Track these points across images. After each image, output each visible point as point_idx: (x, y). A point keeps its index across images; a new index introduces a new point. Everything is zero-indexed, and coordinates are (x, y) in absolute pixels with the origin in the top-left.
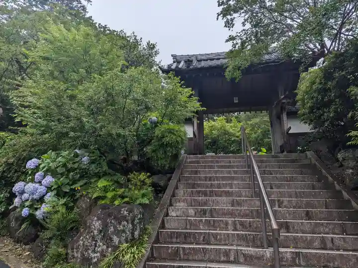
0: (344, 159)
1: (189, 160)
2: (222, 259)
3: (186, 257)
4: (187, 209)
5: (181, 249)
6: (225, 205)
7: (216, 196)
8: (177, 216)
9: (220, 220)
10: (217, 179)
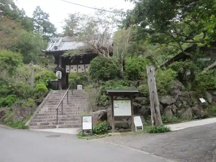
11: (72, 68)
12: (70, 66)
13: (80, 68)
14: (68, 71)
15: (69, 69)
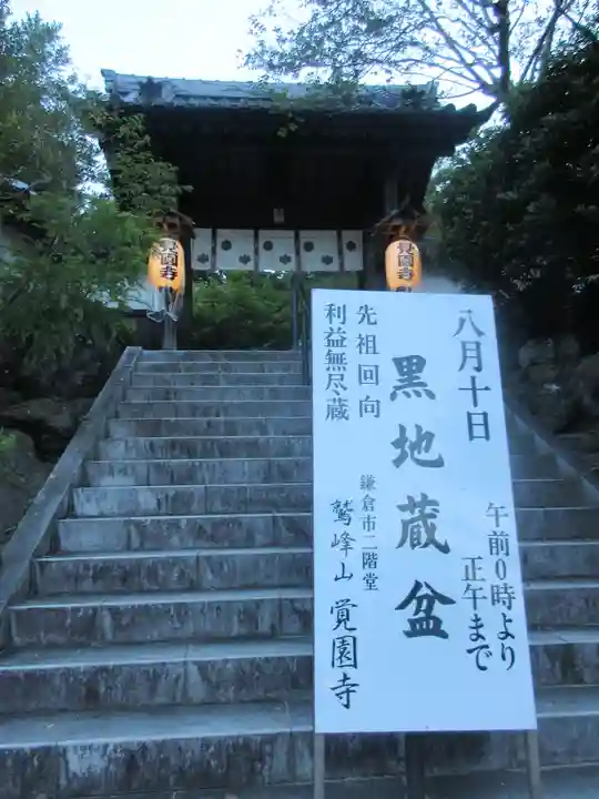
0: (533, 363)
1: (146, 363)
2: (236, 630)
3: (121, 637)
4: (133, 493)
5: (106, 613)
6: (246, 478)
7: (222, 455)
8: (102, 515)
9: (233, 521)
10: (226, 409)
11: (227, 245)
12: (214, 236)
13: (268, 246)
14: (203, 259)
15: (208, 251)
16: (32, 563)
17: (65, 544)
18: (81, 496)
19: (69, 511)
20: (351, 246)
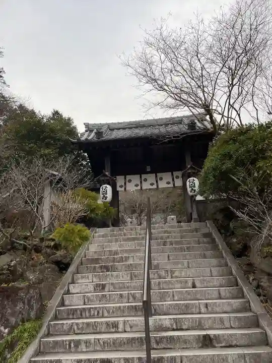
1: (97, 234)
4: (87, 286)
6: (124, 279)
8: (77, 293)
11: (130, 181)
12: (125, 178)
13: (146, 180)
14: (121, 187)
15: (123, 184)
16: (56, 310)
17: (67, 303)
18: (71, 286)
19: (68, 292)
20: (177, 177)
